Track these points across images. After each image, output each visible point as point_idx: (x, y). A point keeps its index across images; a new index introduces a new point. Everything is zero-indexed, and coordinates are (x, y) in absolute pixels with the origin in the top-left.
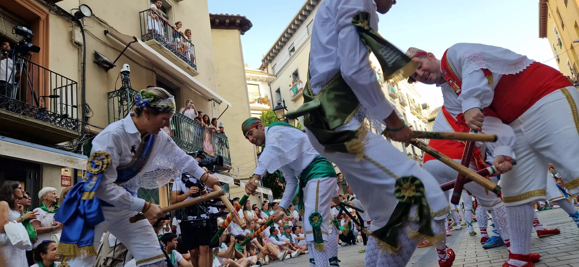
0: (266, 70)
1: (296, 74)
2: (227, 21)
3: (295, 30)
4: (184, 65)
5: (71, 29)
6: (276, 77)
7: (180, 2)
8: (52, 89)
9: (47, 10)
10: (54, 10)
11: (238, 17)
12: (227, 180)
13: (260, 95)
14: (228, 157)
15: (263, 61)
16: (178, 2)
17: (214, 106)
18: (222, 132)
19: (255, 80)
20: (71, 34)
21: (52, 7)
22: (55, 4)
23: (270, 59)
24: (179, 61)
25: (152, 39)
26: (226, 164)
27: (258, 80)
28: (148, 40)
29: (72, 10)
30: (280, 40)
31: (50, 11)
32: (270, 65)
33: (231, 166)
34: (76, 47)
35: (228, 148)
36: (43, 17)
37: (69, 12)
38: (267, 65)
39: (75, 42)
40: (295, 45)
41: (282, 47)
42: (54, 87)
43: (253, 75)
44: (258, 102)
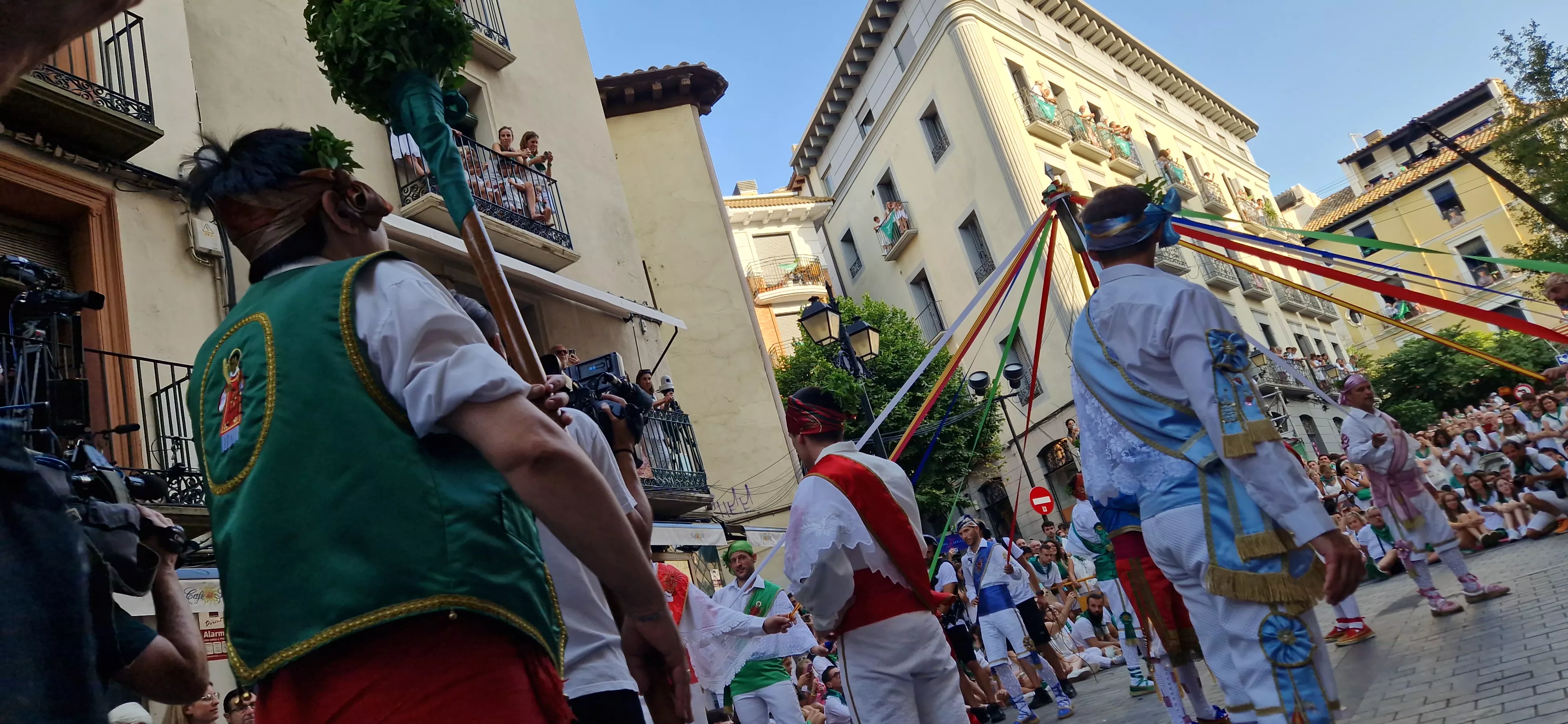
0: (805, 187)
1: (887, 186)
2: (657, 86)
3: (864, 65)
4: (531, 243)
5: (183, 220)
6: (834, 202)
7: (503, 70)
8: (147, 396)
9: (105, 185)
10: (125, 180)
11: (685, 69)
12: (703, 536)
13: (797, 259)
14: (695, 471)
15: (795, 164)
16: (499, 69)
17: (643, 332)
18: (673, 404)
19: (778, 222)
20: (186, 233)
21: (117, 171)
22: (129, 161)
23: (812, 154)
24: (515, 236)
25: (428, 192)
26: (692, 494)
27: (785, 220)
28: (418, 197)
29: (181, 165)
30: (829, 98)
31: (115, 186)
32: (813, 170)
33: (707, 496)
34: (204, 266)
35: (694, 445)
36: (96, 205)
37: (172, 174)
38: (806, 173)
39: (198, 253)
40: (871, 105)
41: (837, 117)
42: (150, 388)
43: (770, 209)
44: (796, 281)
